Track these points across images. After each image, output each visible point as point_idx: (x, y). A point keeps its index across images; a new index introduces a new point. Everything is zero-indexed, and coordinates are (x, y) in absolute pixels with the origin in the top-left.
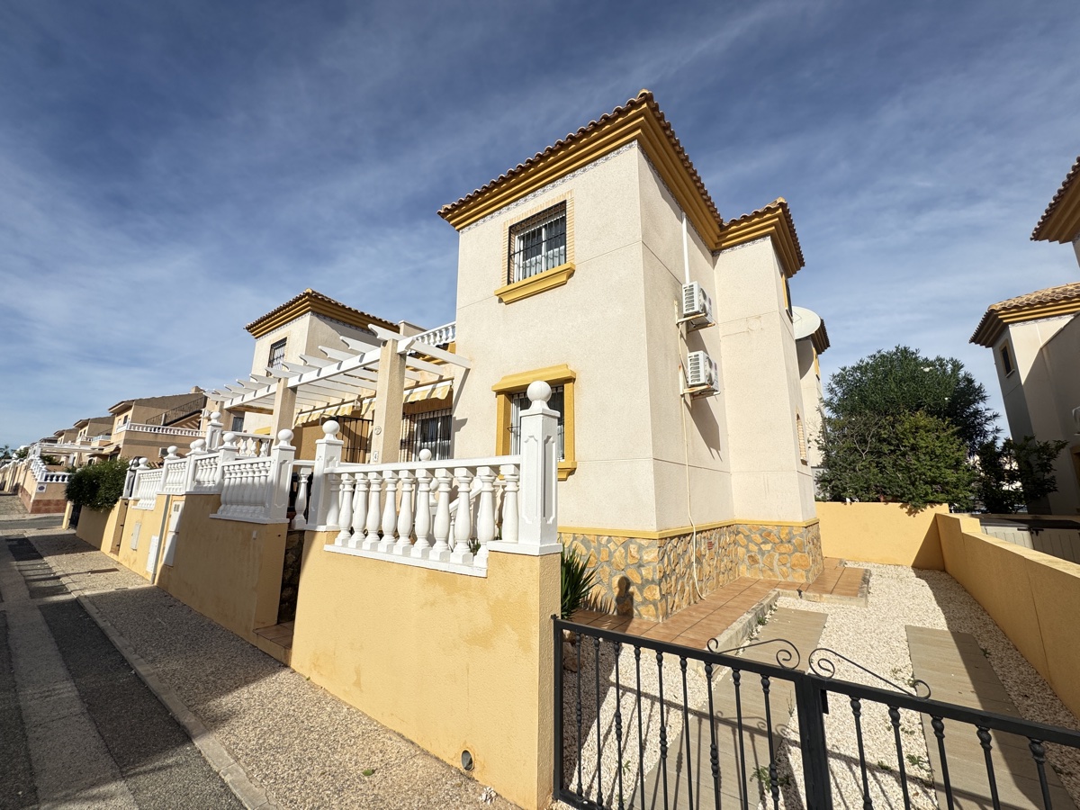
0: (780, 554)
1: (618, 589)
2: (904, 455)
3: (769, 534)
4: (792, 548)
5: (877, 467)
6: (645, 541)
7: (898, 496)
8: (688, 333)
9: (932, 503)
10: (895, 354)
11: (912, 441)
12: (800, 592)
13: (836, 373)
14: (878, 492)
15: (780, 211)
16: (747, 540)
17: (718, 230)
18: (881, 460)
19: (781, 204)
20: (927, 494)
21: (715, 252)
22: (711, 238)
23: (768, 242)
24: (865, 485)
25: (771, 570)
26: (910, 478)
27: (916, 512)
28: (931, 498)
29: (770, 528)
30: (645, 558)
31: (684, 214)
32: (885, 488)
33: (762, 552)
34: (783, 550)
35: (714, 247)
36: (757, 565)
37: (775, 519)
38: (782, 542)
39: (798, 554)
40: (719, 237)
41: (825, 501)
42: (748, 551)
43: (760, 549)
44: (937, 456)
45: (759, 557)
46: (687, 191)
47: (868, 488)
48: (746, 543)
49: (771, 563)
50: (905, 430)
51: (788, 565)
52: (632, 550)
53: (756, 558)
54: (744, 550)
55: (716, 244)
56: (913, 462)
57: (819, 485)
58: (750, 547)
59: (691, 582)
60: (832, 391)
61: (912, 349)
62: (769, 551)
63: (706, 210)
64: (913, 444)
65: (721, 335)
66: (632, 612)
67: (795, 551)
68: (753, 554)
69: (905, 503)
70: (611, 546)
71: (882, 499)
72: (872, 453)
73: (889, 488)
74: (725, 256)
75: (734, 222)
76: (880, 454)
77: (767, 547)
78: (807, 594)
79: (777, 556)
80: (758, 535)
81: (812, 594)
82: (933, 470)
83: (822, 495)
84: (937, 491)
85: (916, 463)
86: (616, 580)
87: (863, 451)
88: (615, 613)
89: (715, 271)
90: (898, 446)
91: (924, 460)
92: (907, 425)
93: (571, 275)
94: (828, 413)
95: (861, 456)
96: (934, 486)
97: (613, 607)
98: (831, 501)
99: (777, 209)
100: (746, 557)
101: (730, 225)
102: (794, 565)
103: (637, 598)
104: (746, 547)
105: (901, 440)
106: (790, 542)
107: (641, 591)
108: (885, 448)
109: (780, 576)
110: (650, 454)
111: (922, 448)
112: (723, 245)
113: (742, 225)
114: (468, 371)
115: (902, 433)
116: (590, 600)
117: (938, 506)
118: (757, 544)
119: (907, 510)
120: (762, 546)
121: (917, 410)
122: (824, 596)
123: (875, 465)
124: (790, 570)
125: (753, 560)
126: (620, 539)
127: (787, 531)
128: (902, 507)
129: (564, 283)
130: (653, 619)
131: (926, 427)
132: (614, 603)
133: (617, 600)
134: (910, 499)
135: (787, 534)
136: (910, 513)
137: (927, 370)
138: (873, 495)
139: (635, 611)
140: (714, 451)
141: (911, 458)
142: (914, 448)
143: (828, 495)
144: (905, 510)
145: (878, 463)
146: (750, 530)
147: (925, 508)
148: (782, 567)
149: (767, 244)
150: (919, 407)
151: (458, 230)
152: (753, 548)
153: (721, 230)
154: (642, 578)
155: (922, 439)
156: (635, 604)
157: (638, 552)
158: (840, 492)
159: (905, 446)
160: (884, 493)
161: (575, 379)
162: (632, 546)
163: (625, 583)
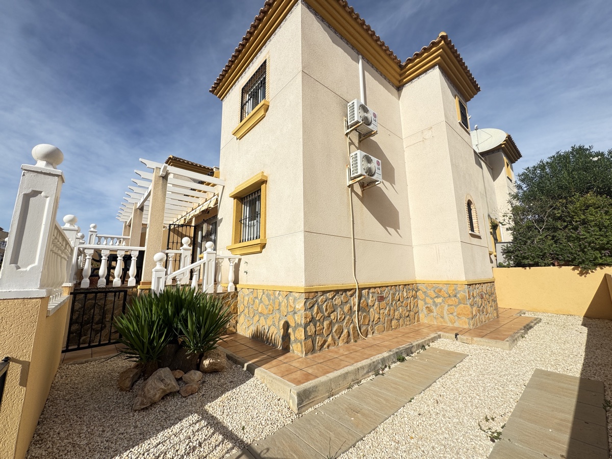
0: (449, 305)
1: (282, 330)
2: (576, 229)
3: (440, 290)
4: (457, 300)
5: (553, 239)
6: (298, 294)
7: (570, 261)
8: (360, 142)
9: (602, 265)
10: (572, 153)
11: (583, 217)
12: (456, 335)
13: (521, 173)
14: (553, 259)
15: (443, 42)
16: (425, 295)
17: (398, 70)
18: (556, 234)
19: (443, 38)
20: (596, 258)
21: (399, 88)
22: (394, 77)
23: (437, 70)
24: (541, 254)
25: (442, 317)
26: (580, 245)
27: (587, 273)
28: (601, 261)
29: (441, 286)
30: (297, 307)
31: (360, 56)
32: (558, 255)
33: (436, 305)
34: (450, 302)
35: (397, 83)
36: (432, 314)
37: (445, 279)
38: (450, 296)
39: (462, 305)
40: (401, 75)
41: (509, 267)
42: (426, 303)
43: (434, 302)
44: (606, 227)
45: (433, 307)
46: (360, 38)
47: (543, 256)
48: (424, 297)
49: (442, 312)
50: (576, 208)
51: (455, 314)
52: (290, 301)
53: (431, 308)
54: (423, 302)
55: (400, 81)
56: (582, 233)
57: (504, 256)
58: (427, 301)
59: (352, 325)
60: (519, 187)
61: (587, 147)
62: (440, 303)
63: (383, 54)
64: (584, 220)
65: (405, 147)
66: (289, 348)
67: (460, 303)
68: (429, 305)
69: (576, 266)
70: (280, 298)
71: (556, 264)
72: (548, 229)
73: (561, 255)
74: (407, 89)
75: (410, 61)
76: (555, 229)
77: (439, 300)
78: (462, 337)
79: (446, 307)
80: (432, 291)
81: (465, 338)
82: (602, 238)
83: (507, 263)
84: (605, 256)
85: (585, 233)
86: (282, 323)
87: (541, 228)
88: (281, 348)
89: (400, 102)
90: (571, 222)
91: (594, 231)
92: (578, 204)
93: (267, 110)
94: (517, 203)
95: (539, 232)
96: (603, 252)
97: (280, 343)
98: (515, 267)
99: (440, 42)
100: (424, 308)
101: (407, 65)
102: (459, 314)
103: (292, 338)
104: (424, 300)
105: (572, 217)
106: (455, 296)
107: (294, 331)
108: (559, 224)
109: (449, 322)
110: (302, 228)
111: (592, 221)
112: (404, 80)
113: (416, 61)
114: (224, 186)
115: (574, 212)
116: (269, 338)
117: (607, 267)
118: (431, 298)
119: (578, 272)
120: (435, 299)
121: (587, 193)
122: (475, 339)
123: (550, 238)
124: (456, 318)
125: (429, 310)
126: (285, 293)
127: (453, 288)
128: (574, 269)
129: (263, 117)
130: (300, 354)
131: (595, 204)
132: (280, 339)
133: (282, 338)
134: (580, 263)
135: (453, 290)
136: (581, 274)
137: (596, 159)
138: (550, 261)
139: (291, 347)
140: (391, 230)
141: (581, 230)
142: (584, 222)
143: (512, 262)
144: (577, 272)
145: (553, 237)
146: (427, 288)
147: (595, 269)
148: (450, 315)
149: (436, 72)
150: (589, 188)
151: (222, 100)
152: (429, 300)
153: (401, 70)
154: (295, 322)
155: (592, 215)
156: (291, 342)
157: (294, 302)
158: (520, 260)
159: (576, 222)
160: (557, 259)
161: (267, 181)
162: (291, 298)
163: (287, 326)
